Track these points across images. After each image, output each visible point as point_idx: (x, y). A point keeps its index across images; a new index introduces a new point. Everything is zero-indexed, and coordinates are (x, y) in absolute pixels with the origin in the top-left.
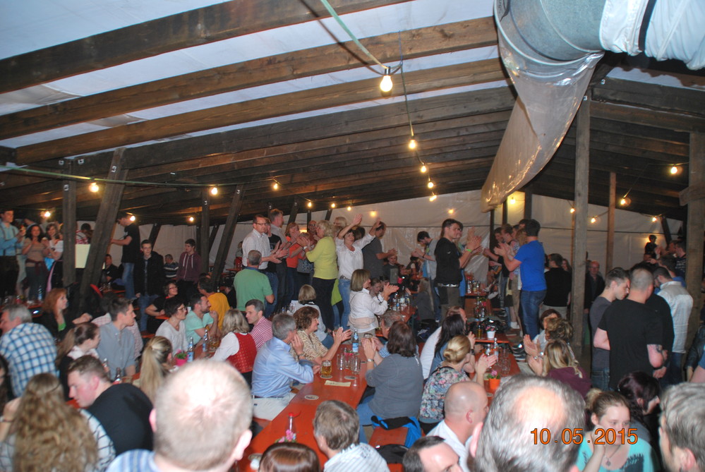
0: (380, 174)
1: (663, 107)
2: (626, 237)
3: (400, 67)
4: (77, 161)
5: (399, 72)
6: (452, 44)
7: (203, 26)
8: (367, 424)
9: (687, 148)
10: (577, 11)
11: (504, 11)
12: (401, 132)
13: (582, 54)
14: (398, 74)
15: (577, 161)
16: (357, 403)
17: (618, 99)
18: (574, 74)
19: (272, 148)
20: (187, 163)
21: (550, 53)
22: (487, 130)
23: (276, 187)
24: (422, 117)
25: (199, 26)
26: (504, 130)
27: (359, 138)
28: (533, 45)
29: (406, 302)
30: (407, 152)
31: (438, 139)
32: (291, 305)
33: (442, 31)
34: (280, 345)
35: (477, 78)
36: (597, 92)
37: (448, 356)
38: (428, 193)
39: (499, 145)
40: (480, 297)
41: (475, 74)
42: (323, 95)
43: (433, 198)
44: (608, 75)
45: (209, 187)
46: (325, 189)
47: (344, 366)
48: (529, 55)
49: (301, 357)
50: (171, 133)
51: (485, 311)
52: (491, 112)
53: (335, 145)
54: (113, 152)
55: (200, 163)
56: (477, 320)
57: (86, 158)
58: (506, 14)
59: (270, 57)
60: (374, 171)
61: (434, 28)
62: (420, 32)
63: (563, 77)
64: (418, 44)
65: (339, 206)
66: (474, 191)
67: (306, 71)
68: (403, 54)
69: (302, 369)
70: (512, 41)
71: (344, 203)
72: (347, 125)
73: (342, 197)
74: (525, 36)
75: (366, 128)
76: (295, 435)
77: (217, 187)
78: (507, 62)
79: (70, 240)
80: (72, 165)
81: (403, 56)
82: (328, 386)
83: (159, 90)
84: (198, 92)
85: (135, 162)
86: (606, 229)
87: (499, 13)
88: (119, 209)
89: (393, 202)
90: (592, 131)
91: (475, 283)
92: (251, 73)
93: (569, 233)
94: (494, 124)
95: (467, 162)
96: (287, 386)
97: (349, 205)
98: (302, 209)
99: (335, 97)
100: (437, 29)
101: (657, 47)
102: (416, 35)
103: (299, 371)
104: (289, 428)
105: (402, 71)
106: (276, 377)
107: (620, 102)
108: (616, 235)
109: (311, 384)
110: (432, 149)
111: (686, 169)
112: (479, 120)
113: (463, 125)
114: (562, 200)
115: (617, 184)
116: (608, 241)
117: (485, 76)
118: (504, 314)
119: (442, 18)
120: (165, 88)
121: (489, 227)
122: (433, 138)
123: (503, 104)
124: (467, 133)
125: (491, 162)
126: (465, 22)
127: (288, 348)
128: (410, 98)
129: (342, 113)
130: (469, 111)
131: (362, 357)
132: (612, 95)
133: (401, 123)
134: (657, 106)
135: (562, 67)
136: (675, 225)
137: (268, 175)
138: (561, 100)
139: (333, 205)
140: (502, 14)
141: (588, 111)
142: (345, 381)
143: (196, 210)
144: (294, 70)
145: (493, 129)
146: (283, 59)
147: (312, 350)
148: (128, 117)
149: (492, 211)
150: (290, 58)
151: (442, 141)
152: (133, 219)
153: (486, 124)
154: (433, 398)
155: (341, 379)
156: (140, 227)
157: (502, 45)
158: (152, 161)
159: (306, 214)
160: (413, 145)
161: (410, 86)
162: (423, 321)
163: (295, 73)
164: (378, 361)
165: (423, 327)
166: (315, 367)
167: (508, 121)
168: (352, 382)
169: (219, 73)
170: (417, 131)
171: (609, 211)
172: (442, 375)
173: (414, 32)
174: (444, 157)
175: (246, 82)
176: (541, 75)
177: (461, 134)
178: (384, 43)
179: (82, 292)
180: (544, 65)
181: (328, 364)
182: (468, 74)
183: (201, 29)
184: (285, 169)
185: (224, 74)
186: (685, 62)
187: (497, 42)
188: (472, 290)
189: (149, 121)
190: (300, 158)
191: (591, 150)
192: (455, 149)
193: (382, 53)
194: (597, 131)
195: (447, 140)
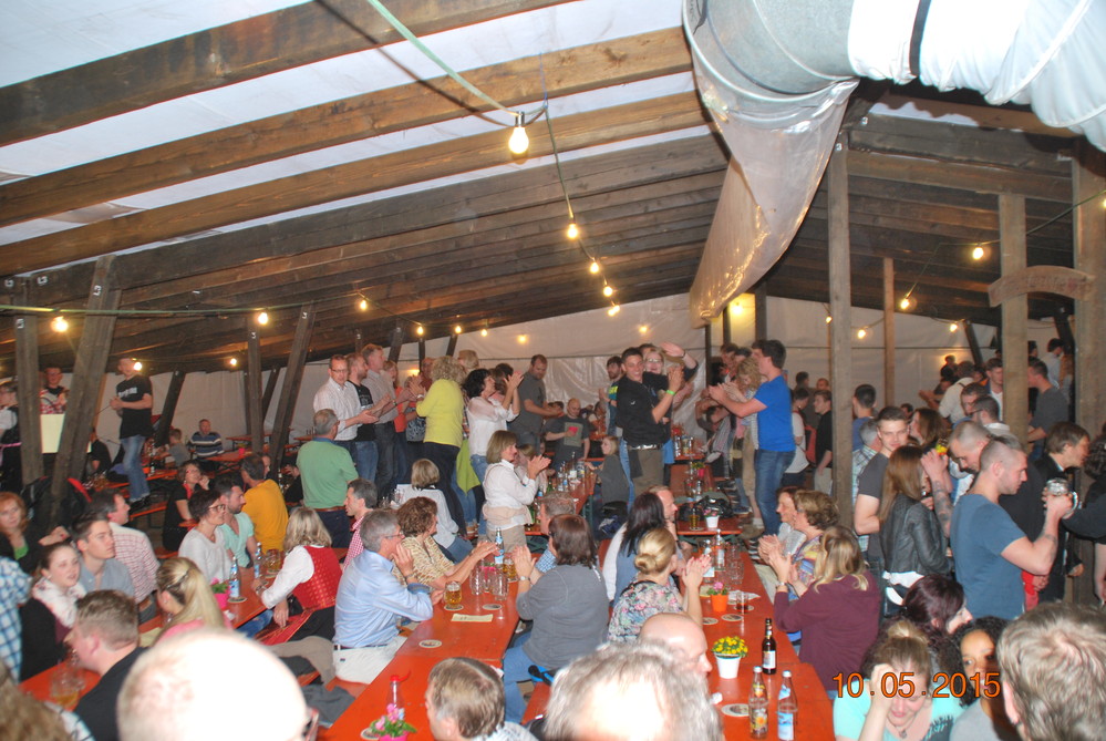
0: (529, 276)
1: (956, 158)
2: (913, 357)
3: (544, 110)
4: (35, 281)
5: (543, 118)
6: (624, 71)
7: (220, 57)
8: (523, 679)
9: (997, 218)
10: (812, 16)
11: (698, 18)
12: (555, 211)
13: (824, 84)
14: (541, 123)
15: (830, 245)
16: (504, 648)
17: (888, 147)
18: (814, 115)
19: (353, 245)
20: (218, 275)
21: (774, 83)
22: (690, 202)
23: (363, 306)
24: (585, 187)
25: (213, 58)
26: (716, 201)
27: (489, 223)
28: (747, 72)
29: (579, 476)
30: (566, 242)
31: (615, 219)
32: (397, 492)
33: (608, 52)
34: (375, 562)
35: (669, 122)
36: (855, 137)
37: (643, 565)
38: (604, 303)
39: (709, 225)
40: (694, 461)
41: (664, 117)
42: (426, 159)
43: (614, 311)
44: (871, 111)
45: (253, 312)
46: (444, 304)
47: (482, 589)
48: (742, 87)
49: (411, 580)
50: (185, 229)
51: (702, 485)
52: (693, 175)
53: (451, 236)
54: (94, 263)
55: (237, 274)
56: (690, 500)
57: (50, 275)
58: (701, 22)
59: (335, 103)
60: (517, 273)
61: (595, 46)
62: (573, 53)
63: (797, 120)
64: (570, 73)
65: (469, 329)
66: (677, 296)
67: (394, 122)
68: (548, 90)
69: (413, 598)
70: (713, 66)
71: (474, 324)
72: (468, 203)
73: (471, 315)
74: (733, 57)
75: (498, 209)
76: (401, 711)
77: (266, 311)
78: (709, 98)
79: (31, 409)
80: (28, 286)
81: (548, 93)
82: (459, 624)
83: (159, 162)
84: (222, 163)
85: (131, 278)
86: (881, 344)
87: (691, 21)
88: (110, 353)
89: (552, 319)
90: (851, 197)
91: (685, 440)
92: (306, 129)
93: (824, 354)
94: (700, 191)
95: (662, 252)
96: (393, 627)
97: (482, 327)
98: (410, 338)
99: (445, 160)
100: (599, 48)
101: (938, 71)
102: (568, 58)
103: (409, 602)
104: (392, 702)
105: (547, 116)
106: (374, 614)
107: (891, 151)
108: (897, 354)
109: (430, 621)
110: (607, 235)
111: (996, 249)
112: (676, 187)
113: (652, 196)
114: (814, 303)
115: (895, 276)
116: (886, 363)
117: (680, 119)
118: (732, 486)
119: (606, 31)
120: (167, 158)
121: (704, 351)
122: (608, 218)
123: (712, 161)
124: (660, 208)
125: (700, 252)
126: (644, 35)
127: (390, 565)
128: (564, 157)
129: (459, 186)
130: (660, 174)
131: (509, 573)
132: (880, 141)
133: (554, 197)
134: (948, 156)
135: (793, 104)
136: (985, 334)
137: (350, 288)
138: (797, 155)
139: (458, 329)
140: (696, 23)
141: (844, 166)
142: (484, 613)
143: (241, 347)
144: (375, 121)
145: (699, 199)
146: (355, 105)
147: (429, 566)
148: (112, 207)
149: (707, 327)
150: (367, 103)
151: (621, 222)
152: (138, 367)
153: (688, 193)
154: (628, 632)
155: (478, 610)
156: (152, 378)
157: (698, 72)
158: (159, 275)
159: (417, 344)
160: (573, 232)
161: (563, 139)
162: (606, 504)
163: (376, 126)
164: (535, 577)
165: (608, 514)
166: (436, 593)
167: (721, 186)
168: (495, 614)
169: (254, 132)
170: (580, 209)
171: (884, 319)
172: (639, 595)
173: (563, 55)
174: (627, 246)
175: (298, 144)
176: (762, 117)
177: (650, 210)
178: (517, 74)
179: (55, 491)
180: (766, 102)
181: (454, 588)
182: (655, 117)
183: (217, 63)
184: (378, 276)
185: (263, 132)
186: (982, 93)
187: (691, 67)
188: (682, 451)
189: (148, 211)
190: (398, 258)
191: (851, 225)
192: (643, 233)
193: (514, 90)
194: (860, 196)
195: (629, 220)
